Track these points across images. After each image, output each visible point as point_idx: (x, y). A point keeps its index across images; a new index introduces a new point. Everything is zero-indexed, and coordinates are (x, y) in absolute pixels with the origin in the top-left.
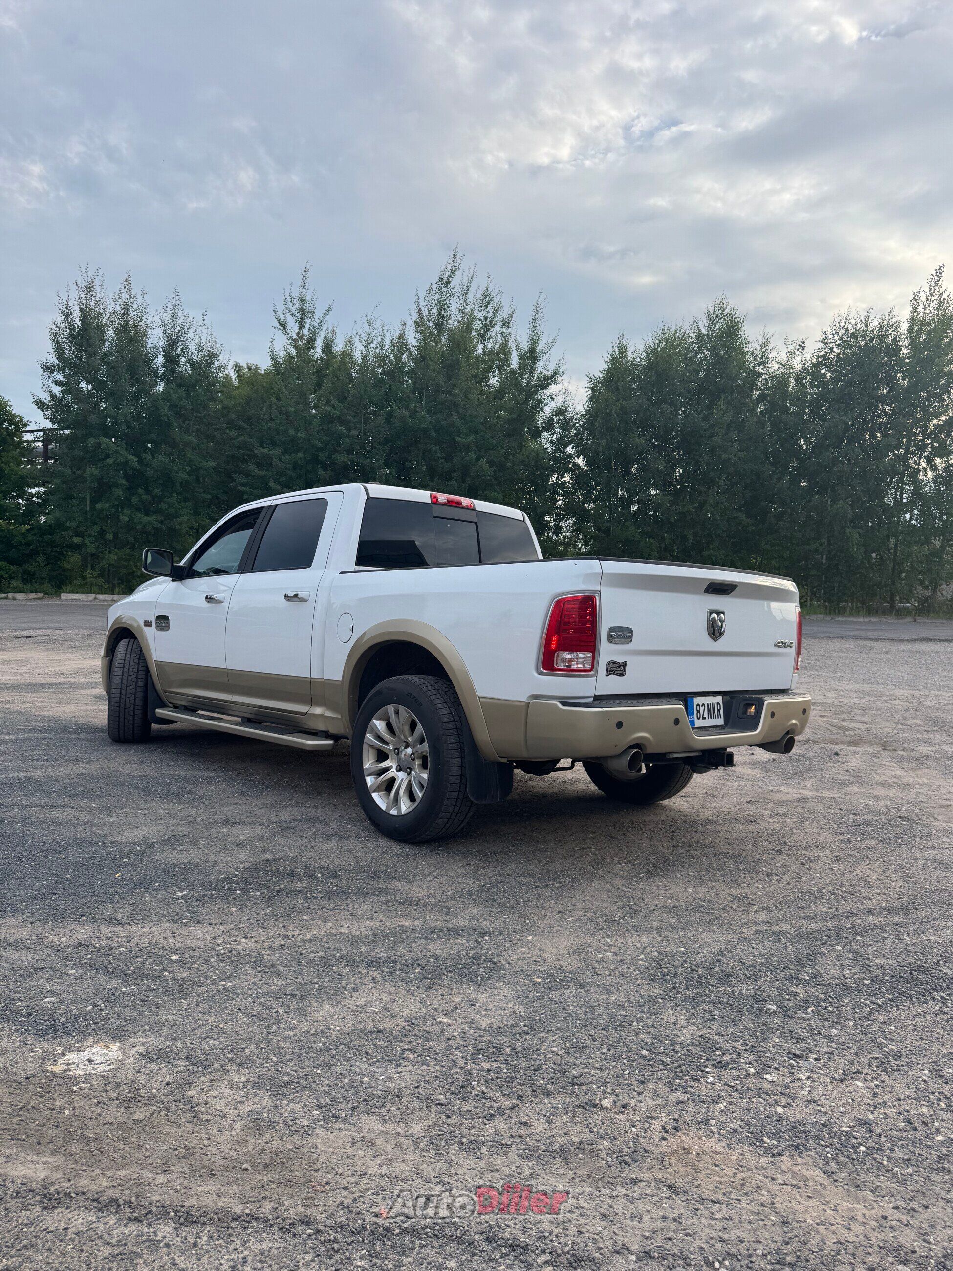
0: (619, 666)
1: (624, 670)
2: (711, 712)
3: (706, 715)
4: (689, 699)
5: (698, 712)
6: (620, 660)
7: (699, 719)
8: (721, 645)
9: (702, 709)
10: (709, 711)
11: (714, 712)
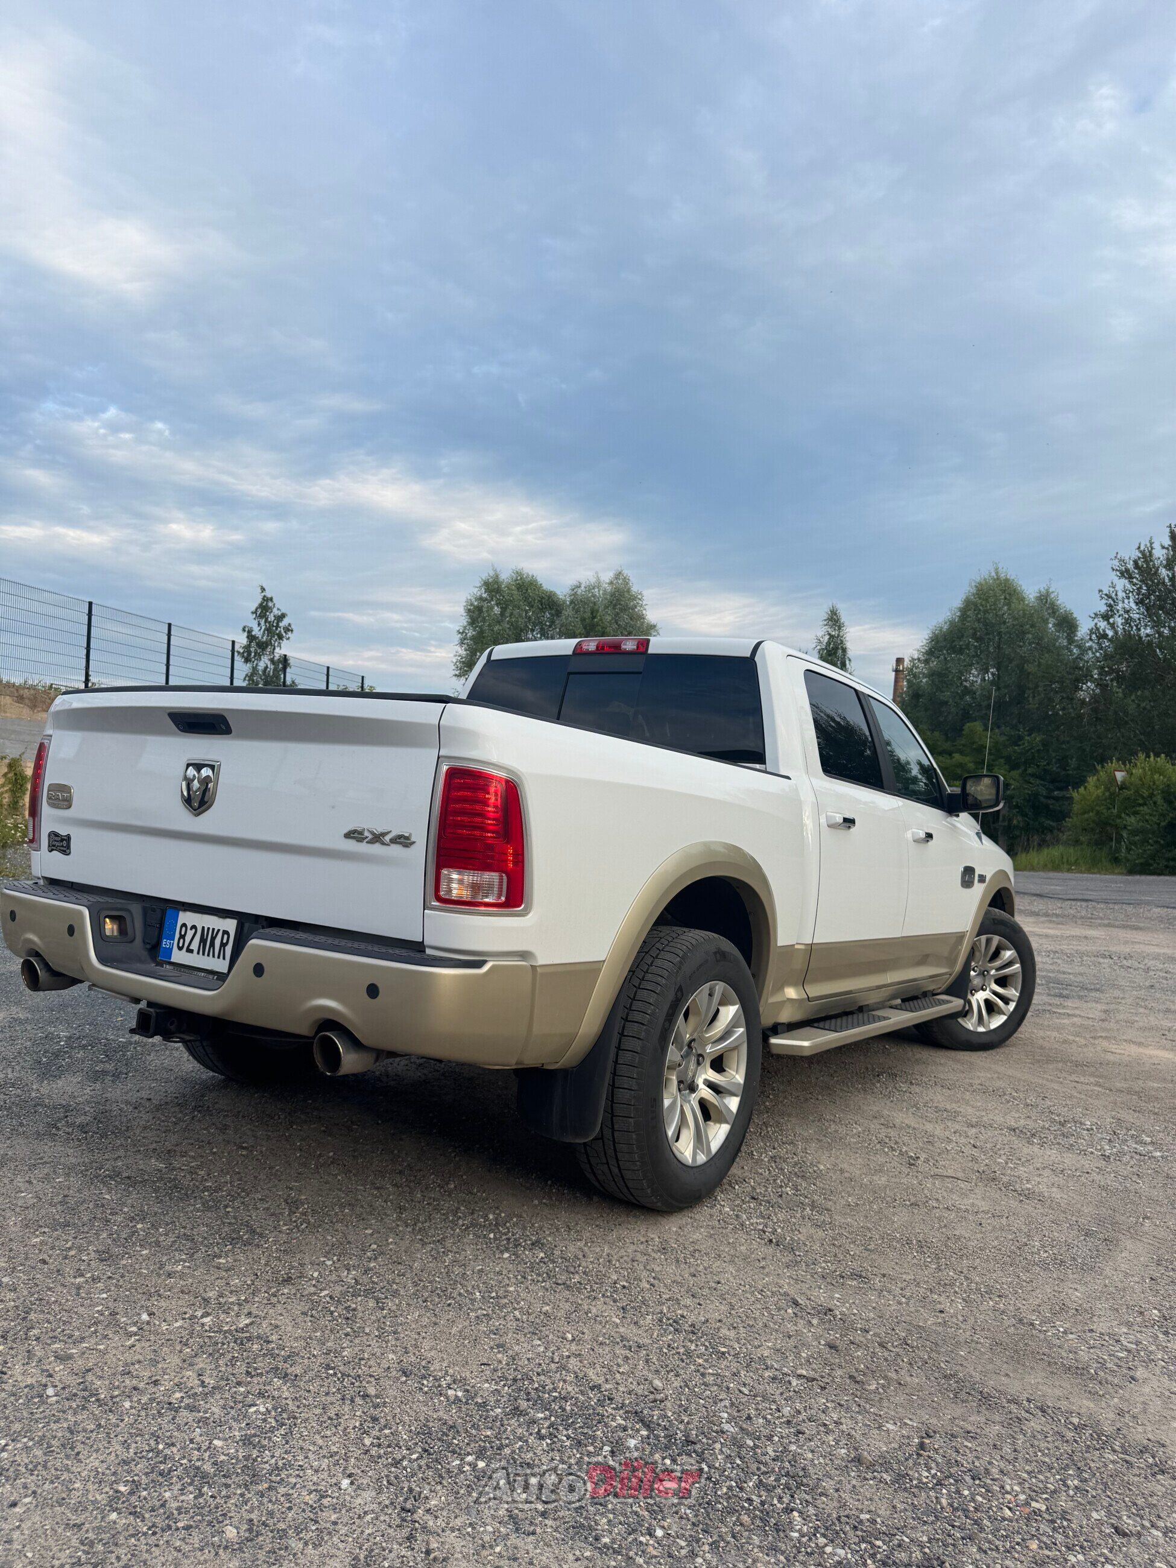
0: (62, 840)
1: (68, 847)
2: (207, 941)
3: (195, 946)
4: (169, 912)
5: (182, 937)
6: (63, 832)
7: (180, 949)
8: (207, 823)
9: (190, 933)
10: (203, 940)
11: (212, 944)
